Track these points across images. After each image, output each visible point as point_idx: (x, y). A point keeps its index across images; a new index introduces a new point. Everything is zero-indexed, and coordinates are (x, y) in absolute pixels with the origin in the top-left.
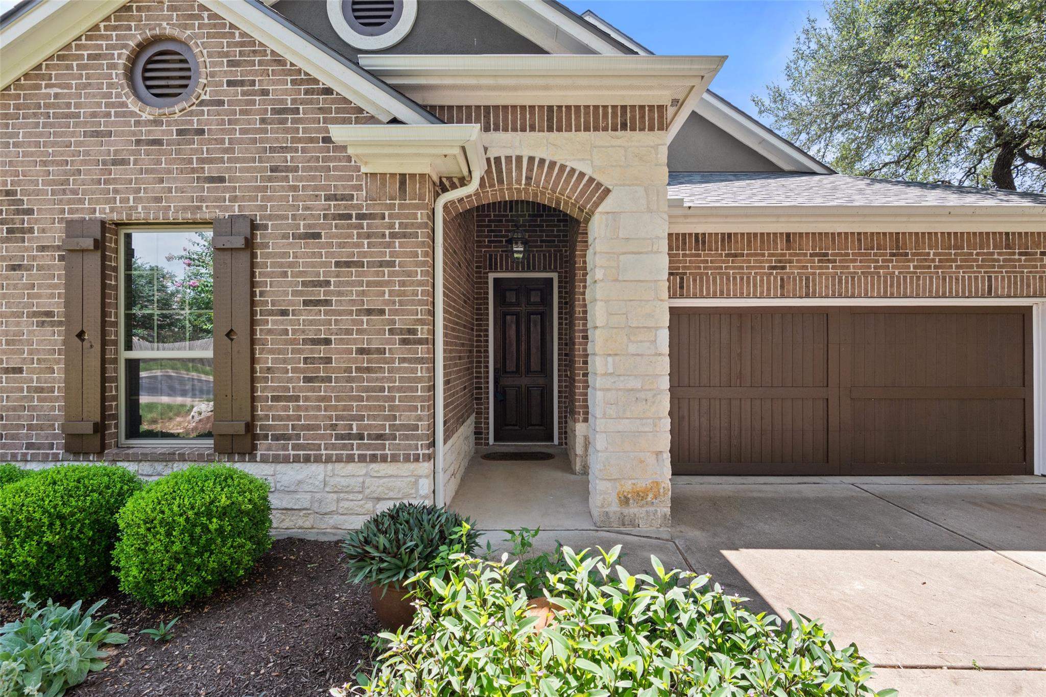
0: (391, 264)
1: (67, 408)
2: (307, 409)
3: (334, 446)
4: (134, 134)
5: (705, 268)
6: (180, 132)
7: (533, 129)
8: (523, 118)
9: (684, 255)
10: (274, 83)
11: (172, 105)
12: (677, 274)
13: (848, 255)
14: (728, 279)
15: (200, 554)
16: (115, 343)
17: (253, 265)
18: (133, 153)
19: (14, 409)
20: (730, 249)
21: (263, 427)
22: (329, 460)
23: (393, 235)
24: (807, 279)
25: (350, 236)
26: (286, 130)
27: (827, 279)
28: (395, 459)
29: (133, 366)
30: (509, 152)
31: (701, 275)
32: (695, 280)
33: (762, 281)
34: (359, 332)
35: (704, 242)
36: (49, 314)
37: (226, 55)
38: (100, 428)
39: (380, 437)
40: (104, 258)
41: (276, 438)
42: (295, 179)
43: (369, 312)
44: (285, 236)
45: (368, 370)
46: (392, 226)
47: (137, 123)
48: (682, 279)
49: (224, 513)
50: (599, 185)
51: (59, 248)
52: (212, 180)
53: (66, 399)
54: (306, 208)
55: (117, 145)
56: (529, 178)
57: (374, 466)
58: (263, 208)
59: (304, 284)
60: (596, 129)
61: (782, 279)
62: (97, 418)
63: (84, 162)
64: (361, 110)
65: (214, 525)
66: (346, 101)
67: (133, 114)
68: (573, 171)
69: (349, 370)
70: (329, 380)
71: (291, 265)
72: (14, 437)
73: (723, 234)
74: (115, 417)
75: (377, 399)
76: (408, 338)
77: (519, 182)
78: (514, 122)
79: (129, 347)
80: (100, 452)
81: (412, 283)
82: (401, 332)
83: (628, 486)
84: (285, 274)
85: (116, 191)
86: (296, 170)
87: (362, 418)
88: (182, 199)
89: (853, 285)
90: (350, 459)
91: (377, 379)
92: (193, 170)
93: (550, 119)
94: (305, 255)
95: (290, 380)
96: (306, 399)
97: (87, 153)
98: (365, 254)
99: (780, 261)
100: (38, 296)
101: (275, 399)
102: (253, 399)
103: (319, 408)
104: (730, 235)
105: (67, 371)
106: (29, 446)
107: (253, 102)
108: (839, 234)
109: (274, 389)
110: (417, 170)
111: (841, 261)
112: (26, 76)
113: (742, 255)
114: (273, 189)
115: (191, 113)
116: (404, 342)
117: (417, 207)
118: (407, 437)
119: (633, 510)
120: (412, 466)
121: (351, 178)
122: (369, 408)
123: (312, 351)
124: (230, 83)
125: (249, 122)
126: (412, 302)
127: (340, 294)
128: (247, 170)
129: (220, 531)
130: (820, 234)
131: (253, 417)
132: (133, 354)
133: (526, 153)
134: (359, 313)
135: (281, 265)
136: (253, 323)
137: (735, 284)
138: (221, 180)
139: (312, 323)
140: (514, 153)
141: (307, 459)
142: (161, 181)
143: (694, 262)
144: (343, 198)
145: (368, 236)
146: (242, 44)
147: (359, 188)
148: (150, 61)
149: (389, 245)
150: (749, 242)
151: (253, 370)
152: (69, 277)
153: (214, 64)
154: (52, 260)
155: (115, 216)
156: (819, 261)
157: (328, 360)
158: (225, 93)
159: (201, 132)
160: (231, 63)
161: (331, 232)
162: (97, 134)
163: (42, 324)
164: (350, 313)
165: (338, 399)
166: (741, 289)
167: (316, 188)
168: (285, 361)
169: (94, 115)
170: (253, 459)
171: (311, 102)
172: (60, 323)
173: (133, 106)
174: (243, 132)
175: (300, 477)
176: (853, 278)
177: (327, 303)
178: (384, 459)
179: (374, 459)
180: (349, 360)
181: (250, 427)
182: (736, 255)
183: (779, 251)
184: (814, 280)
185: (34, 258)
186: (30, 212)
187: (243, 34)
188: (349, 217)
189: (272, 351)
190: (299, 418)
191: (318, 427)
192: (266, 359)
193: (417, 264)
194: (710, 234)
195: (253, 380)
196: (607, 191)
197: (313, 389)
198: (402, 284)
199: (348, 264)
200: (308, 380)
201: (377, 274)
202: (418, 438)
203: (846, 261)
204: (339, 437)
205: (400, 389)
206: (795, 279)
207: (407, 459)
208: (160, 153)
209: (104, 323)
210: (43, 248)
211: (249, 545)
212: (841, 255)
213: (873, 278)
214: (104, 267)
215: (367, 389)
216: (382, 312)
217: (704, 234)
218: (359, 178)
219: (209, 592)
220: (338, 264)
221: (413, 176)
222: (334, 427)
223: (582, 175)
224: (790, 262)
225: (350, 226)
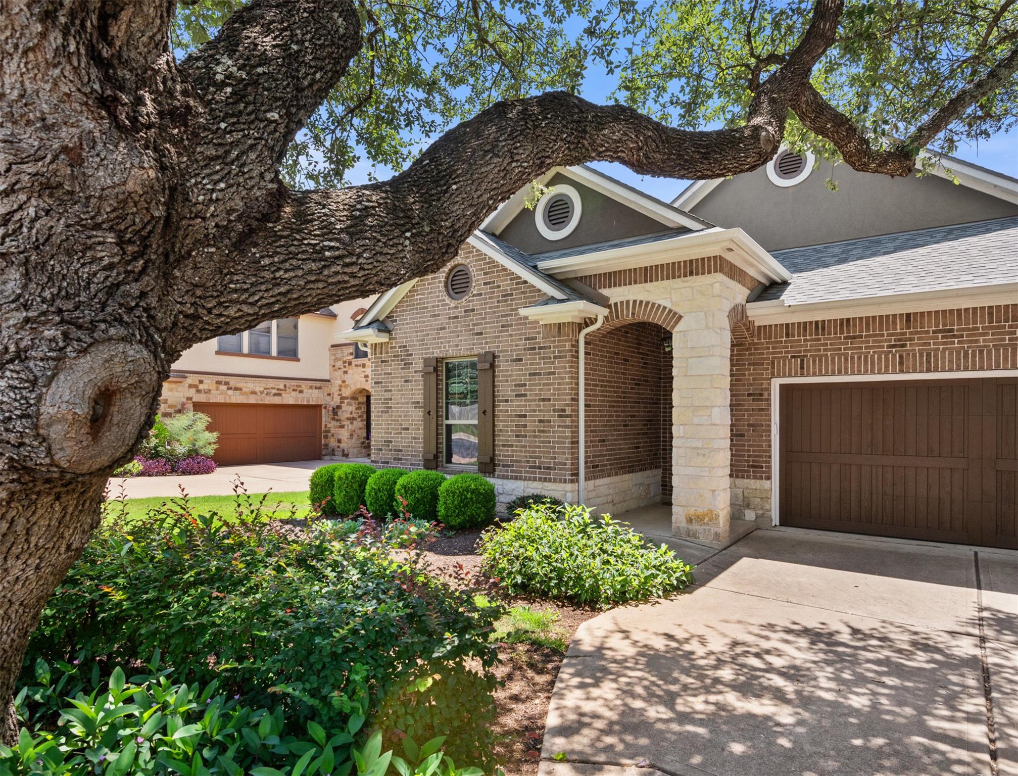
0: (554, 373)
1: (424, 447)
2: (516, 451)
3: (528, 472)
4: (448, 314)
5: (825, 350)
6: (465, 311)
7: (635, 282)
8: (630, 277)
9: (805, 340)
10: (503, 281)
11: (461, 298)
12: (799, 356)
13: (978, 329)
14: (846, 359)
15: (464, 507)
16: (442, 416)
17: (494, 376)
18: (449, 323)
19: (406, 447)
20: (848, 332)
21: (499, 460)
22: (525, 480)
23: (555, 357)
24: (929, 355)
25: (535, 359)
26: (508, 305)
27: (951, 354)
28: (555, 481)
29: (449, 427)
30: (622, 299)
31: (820, 357)
32: (814, 361)
33: (880, 359)
34: (540, 411)
35: (823, 328)
36: (418, 403)
37: (483, 269)
38: (436, 457)
39: (549, 468)
40: (437, 375)
41: (504, 466)
42: (512, 330)
43: (544, 400)
44: (507, 361)
45: (543, 431)
46: (554, 352)
47: (449, 309)
48: (802, 361)
49: (473, 492)
50: (675, 313)
51: (421, 371)
52: (478, 334)
53: (424, 443)
54: (517, 345)
55: (442, 320)
56: (633, 314)
57: (546, 484)
58: (498, 347)
59: (516, 386)
60: (674, 277)
61: (901, 357)
62: (435, 452)
63: (430, 330)
64: (540, 291)
65: (469, 496)
66: (533, 286)
67: (447, 304)
68: (659, 306)
69: (534, 431)
70: (525, 436)
71: (510, 376)
72: (406, 460)
73: (842, 320)
74: (441, 452)
75: (547, 447)
76: (562, 414)
77: (627, 316)
78: (625, 280)
79: (447, 418)
80: (436, 468)
81: (564, 384)
82: (558, 410)
83: (692, 511)
84: (507, 381)
85: (442, 343)
86: (511, 325)
87: (540, 457)
88: (466, 345)
89: (981, 358)
90: (535, 479)
91: (547, 437)
92: (471, 330)
93: (646, 275)
94: (516, 371)
95: (509, 436)
96: (517, 446)
97: (431, 325)
98: (541, 369)
99: (900, 340)
100: (414, 394)
101: (503, 446)
102: (494, 445)
103: (521, 451)
104: (848, 320)
105: (425, 429)
106: (412, 464)
107: (494, 292)
108: (967, 310)
109: (503, 441)
110: (566, 320)
111: (967, 336)
112: (410, 291)
113: (861, 337)
114: (503, 337)
115: (469, 301)
116: (560, 416)
117: (566, 341)
118: (561, 469)
119: (695, 527)
120: (563, 485)
121: (536, 328)
122: (544, 452)
123: (519, 421)
124: (485, 284)
125: (492, 303)
126: (564, 394)
127: (531, 390)
128: (492, 328)
129: (471, 499)
130: (944, 312)
131: (494, 455)
132: (449, 422)
133: (631, 298)
134: (540, 400)
135: (506, 376)
136: (494, 406)
137: (853, 363)
138: (481, 334)
139: (518, 406)
140: (624, 299)
141: (516, 478)
142: (458, 336)
143: (815, 346)
144: (533, 338)
145: (543, 358)
146: (489, 263)
147: (539, 333)
148: (454, 276)
149: (553, 363)
150: (868, 324)
151: (494, 431)
152: (425, 385)
153: (478, 275)
154: (419, 377)
155: (441, 355)
156: (943, 337)
157: (525, 426)
158: (483, 289)
159: (473, 310)
160: (485, 274)
161: (527, 357)
162: (435, 316)
163: (416, 407)
164: (535, 400)
165: (530, 447)
166: (859, 367)
167: (520, 334)
168: (507, 426)
169: (433, 307)
170: (494, 477)
171: (518, 289)
172: (422, 407)
173: (448, 300)
174: (490, 308)
175: (514, 487)
176: (981, 352)
177: (525, 395)
178: (550, 480)
179: (545, 480)
180: (535, 426)
181: (492, 459)
182: (854, 337)
183: (899, 331)
184: (936, 356)
185: (412, 377)
186: (411, 355)
187: (490, 258)
188: (534, 349)
189: (502, 421)
190: (513, 456)
191: (521, 462)
192: (500, 425)
193: (566, 373)
194: (829, 321)
195: (494, 436)
196: (680, 317)
197: (519, 441)
198: (559, 384)
199: (534, 374)
200: (517, 436)
201: (547, 379)
202: (566, 470)
203: (975, 335)
204: (531, 467)
205: (558, 442)
206: (914, 356)
207: (560, 481)
208: (458, 322)
209: (437, 407)
210: (416, 372)
211: (483, 509)
212: (969, 330)
213: (1006, 350)
214: (437, 380)
215: (543, 442)
216: (549, 400)
217: (824, 321)
218: (539, 327)
219: (468, 525)
220: (530, 374)
221: (564, 324)
222: (528, 462)
223: (665, 308)
224: (911, 339)
225: (535, 354)
